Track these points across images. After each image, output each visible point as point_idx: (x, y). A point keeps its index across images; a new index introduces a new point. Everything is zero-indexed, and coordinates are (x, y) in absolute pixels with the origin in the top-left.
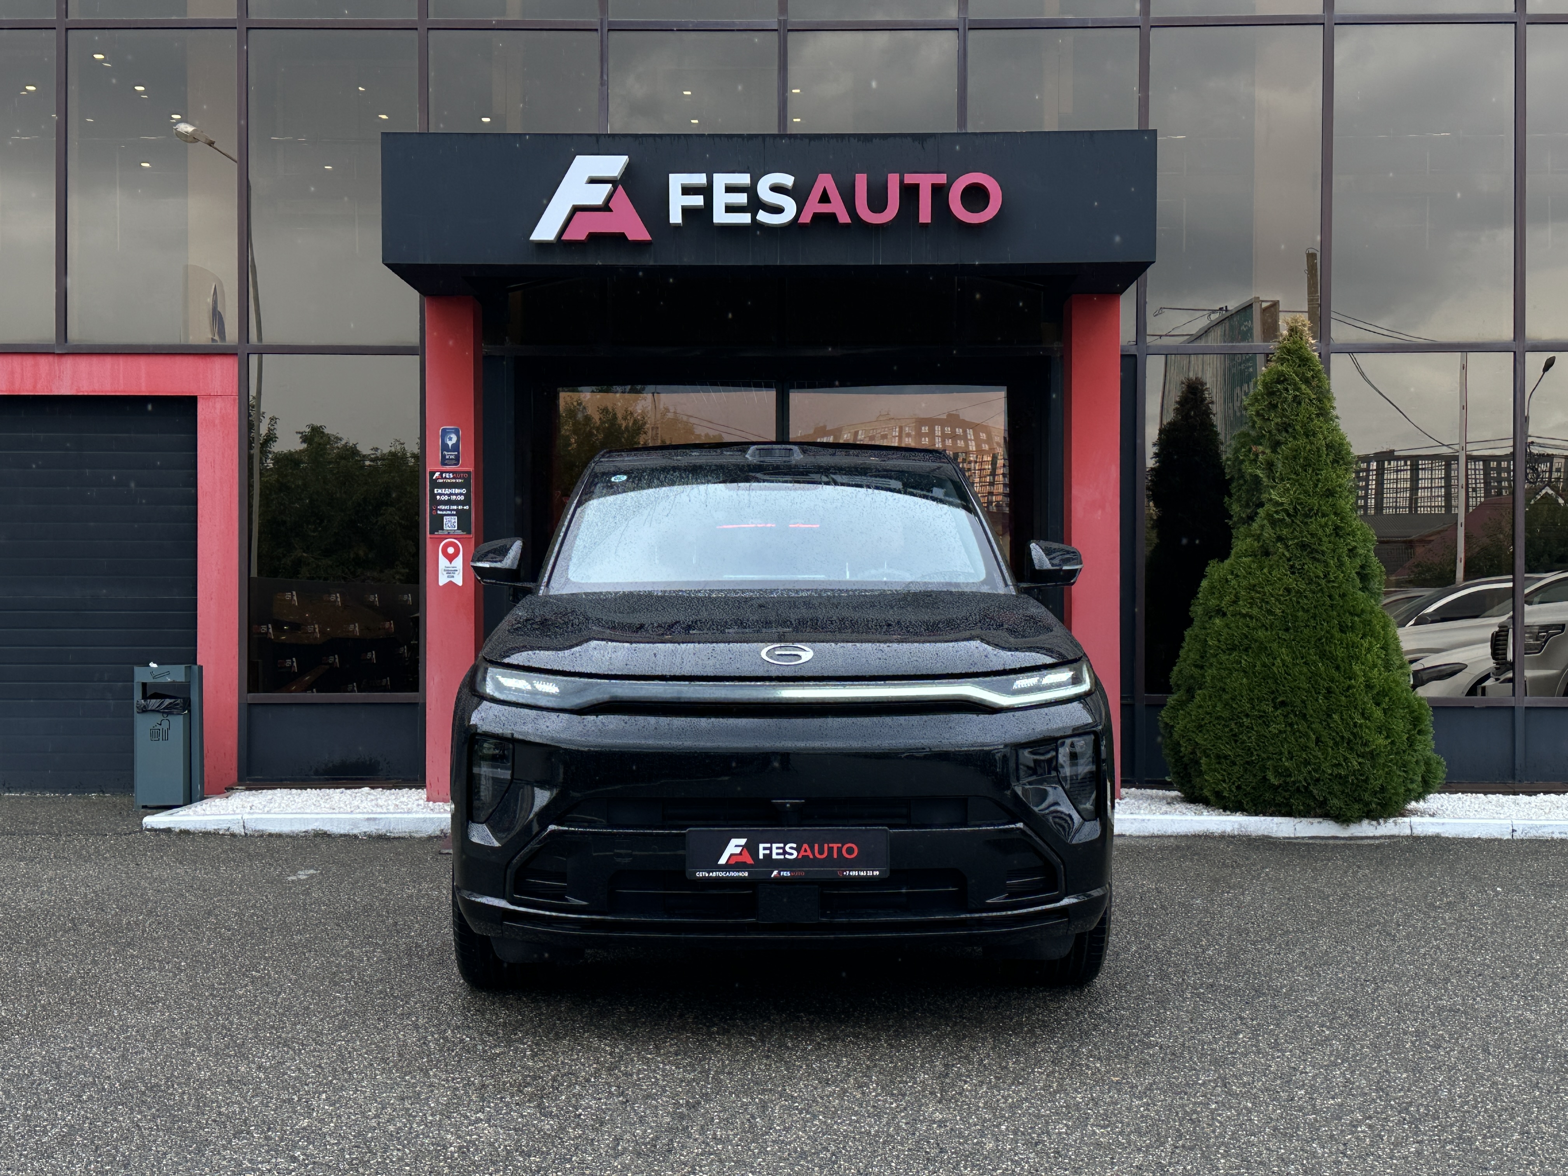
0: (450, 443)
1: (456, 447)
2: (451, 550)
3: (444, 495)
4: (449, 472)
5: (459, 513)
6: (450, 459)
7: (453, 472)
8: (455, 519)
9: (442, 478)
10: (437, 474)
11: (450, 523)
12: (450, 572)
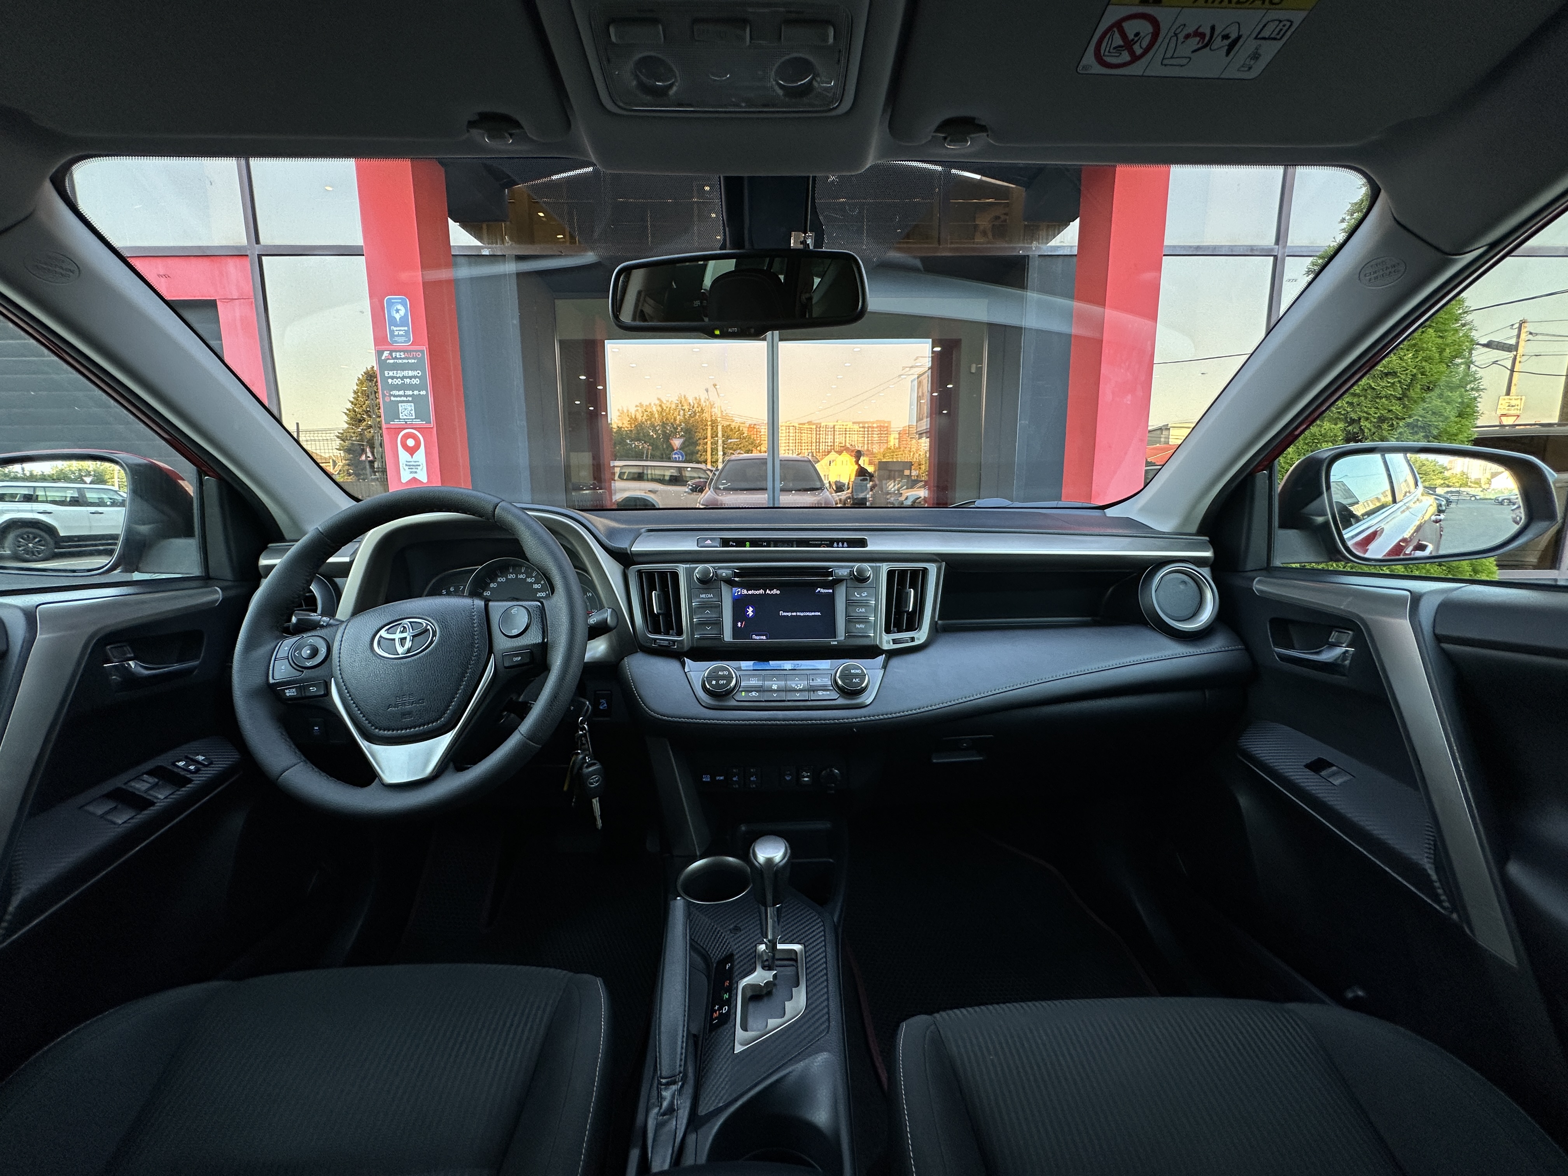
0: (398, 316)
1: (403, 322)
2: (411, 442)
3: (397, 378)
4: (400, 351)
5: (415, 400)
6: (398, 335)
7: (404, 351)
8: (410, 407)
9: (393, 359)
10: (386, 354)
11: (407, 411)
12: (413, 467)
